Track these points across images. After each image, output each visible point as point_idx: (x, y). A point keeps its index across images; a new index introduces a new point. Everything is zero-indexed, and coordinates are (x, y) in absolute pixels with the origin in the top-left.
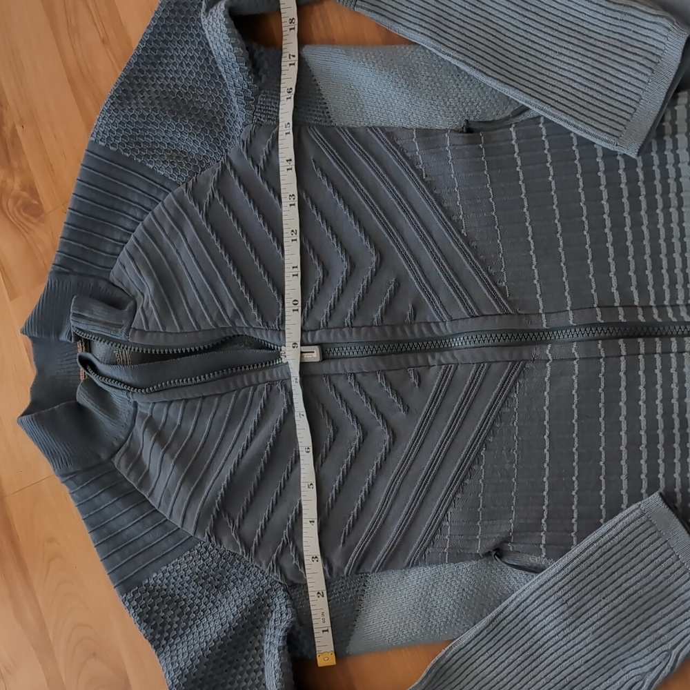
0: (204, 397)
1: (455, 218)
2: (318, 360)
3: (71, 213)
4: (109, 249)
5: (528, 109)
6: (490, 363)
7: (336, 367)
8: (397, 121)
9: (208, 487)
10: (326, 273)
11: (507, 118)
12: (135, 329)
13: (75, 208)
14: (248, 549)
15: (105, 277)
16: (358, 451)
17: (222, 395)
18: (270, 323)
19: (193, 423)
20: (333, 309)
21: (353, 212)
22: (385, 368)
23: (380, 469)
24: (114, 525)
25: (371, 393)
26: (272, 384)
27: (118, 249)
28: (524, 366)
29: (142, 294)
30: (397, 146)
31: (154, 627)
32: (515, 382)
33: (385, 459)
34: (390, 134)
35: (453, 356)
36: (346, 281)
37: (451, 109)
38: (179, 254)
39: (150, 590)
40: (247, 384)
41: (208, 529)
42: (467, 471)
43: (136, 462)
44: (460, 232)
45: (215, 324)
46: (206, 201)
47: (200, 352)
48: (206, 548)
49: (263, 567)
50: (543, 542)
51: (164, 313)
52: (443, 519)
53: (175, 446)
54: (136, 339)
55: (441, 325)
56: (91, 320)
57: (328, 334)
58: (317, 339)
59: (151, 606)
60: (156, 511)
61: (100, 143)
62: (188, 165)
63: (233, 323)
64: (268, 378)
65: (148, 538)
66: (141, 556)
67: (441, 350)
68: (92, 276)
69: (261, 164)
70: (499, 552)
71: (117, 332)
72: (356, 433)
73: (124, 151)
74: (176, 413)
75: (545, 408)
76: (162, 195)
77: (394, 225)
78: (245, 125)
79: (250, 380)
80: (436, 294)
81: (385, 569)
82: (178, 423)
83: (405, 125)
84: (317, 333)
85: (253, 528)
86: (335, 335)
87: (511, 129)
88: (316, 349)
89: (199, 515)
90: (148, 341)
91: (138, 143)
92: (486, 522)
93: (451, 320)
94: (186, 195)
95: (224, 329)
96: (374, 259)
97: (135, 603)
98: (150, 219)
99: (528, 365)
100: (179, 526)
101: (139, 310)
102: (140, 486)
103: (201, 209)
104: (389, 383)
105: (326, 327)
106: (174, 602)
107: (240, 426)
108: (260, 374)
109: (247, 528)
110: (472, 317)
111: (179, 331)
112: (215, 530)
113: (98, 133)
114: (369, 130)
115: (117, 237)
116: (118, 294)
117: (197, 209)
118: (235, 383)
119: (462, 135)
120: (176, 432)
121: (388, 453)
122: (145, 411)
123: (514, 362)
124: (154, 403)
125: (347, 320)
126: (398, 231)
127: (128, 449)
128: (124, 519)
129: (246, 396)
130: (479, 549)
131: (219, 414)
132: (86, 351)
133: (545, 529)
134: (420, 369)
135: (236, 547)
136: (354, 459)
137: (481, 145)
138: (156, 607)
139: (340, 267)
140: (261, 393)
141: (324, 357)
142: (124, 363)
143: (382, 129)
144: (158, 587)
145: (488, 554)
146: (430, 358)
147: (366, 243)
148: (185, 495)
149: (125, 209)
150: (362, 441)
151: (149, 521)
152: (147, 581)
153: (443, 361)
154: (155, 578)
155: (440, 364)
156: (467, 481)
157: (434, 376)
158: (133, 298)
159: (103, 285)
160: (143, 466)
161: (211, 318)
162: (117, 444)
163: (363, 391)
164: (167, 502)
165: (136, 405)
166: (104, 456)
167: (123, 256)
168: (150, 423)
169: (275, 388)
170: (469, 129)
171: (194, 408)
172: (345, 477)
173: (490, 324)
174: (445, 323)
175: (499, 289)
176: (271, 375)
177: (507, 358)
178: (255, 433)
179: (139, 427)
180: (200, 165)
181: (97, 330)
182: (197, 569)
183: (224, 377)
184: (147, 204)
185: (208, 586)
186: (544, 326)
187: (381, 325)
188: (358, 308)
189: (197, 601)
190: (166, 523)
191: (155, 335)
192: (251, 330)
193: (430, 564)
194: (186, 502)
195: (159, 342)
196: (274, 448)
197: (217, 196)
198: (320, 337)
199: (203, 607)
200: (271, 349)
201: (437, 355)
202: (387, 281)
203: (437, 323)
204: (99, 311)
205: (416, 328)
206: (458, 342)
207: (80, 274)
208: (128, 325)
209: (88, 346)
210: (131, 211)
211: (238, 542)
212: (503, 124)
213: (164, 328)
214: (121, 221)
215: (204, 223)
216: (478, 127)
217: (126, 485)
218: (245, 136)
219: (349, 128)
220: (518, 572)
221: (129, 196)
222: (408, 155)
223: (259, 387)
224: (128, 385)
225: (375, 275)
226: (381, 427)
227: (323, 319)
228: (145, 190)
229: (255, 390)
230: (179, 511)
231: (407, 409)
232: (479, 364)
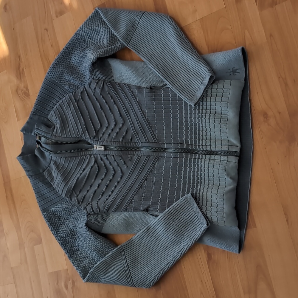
0: (71, 157)
1: (144, 113)
2: (103, 150)
3: (38, 97)
4: (48, 109)
5: (167, 85)
6: (150, 156)
7: (109, 153)
8: (131, 83)
9: (70, 184)
10: (109, 125)
11: (161, 87)
12: (53, 135)
13: (40, 95)
14: (79, 203)
15: (47, 117)
16: (113, 177)
17: (77, 157)
18: (91, 138)
19: (68, 164)
20: (109, 135)
21: (118, 108)
22: (122, 154)
23: (118, 183)
24: (42, 192)
25: (117, 161)
26: (91, 155)
27: (51, 109)
28: (159, 158)
29: (57, 124)
30: (131, 90)
31: (51, 224)
32: (156, 162)
33: (120, 181)
34: (129, 86)
35: (141, 153)
36: (114, 128)
37: (147, 81)
38: (68, 114)
39: (51, 213)
40: (84, 154)
41: (69, 196)
42: (141, 186)
43: (50, 174)
44: (145, 118)
45: (76, 136)
46: (78, 99)
47: (72, 143)
48: (68, 202)
49: (82, 208)
50: (158, 208)
51: (62, 131)
52: (132, 199)
53: (61, 170)
54: (53, 138)
55: (139, 143)
56: (41, 130)
57: (107, 143)
58: (104, 144)
59: (51, 217)
60: (55, 189)
61: (49, 77)
62: (73, 87)
63: (81, 136)
64: (90, 153)
65: (52, 197)
66: (49, 202)
67: (138, 151)
68: (43, 117)
69: (93, 91)
70: (147, 210)
71: (48, 135)
72: (113, 172)
73: (56, 80)
74: (63, 161)
75: (163, 170)
76: (66, 95)
77: (128, 113)
78: (89, 78)
79: (85, 153)
80: (138, 135)
81: (115, 212)
82: (63, 164)
83: (134, 85)
84: (104, 142)
85: (81, 196)
86: (109, 143)
87: (162, 90)
88: (103, 147)
89: (66, 191)
90: (57, 139)
91: (60, 78)
92: (144, 201)
93: (142, 142)
94: (72, 96)
95: (78, 138)
96: (122, 122)
97: (46, 216)
98: (61, 102)
99: (160, 158)
100: (61, 194)
101: (55, 129)
102: (51, 181)
103: (76, 101)
104: (123, 159)
105: (107, 141)
106: (57, 216)
107: (81, 166)
108: (88, 152)
109: (79, 197)
110: (147, 142)
111: (66, 137)
112: (71, 197)
113: (49, 74)
114: (124, 85)
115: (51, 105)
116: (50, 123)
117: (75, 101)
118: (80, 154)
119: (148, 89)
120: (62, 166)
121: (121, 178)
122: (54, 159)
123: (157, 156)
124: (57, 157)
125: (113, 139)
126: (129, 115)
127: (48, 170)
128: (45, 191)
129: (83, 158)
130: (141, 209)
131: (75, 163)
133: (159, 205)
134: (131, 156)
135: (76, 202)
136: (111, 180)
137: (153, 93)
138: (52, 218)
139: (113, 123)
140: (87, 158)
141: (106, 149)
142: (49, 144)
143: (127, 84)
144: (53, 212)
145: (144, 210)
146: (135, 152)
147: (121, 117)
148: (63, 185)
149: (54, 97)
150: (114, 175)
151: (52, 192)
152: (50, 210)
153: (138, 154)
154: (53, 209)
155: (137, 155)
156: (141, 189)
157: (135, 158)
158: (54, 125)
159: (46, 119)
160: (52, 175)
161: (75, 134)
162: (45, 168)
163: (115, 160)
164: (58, 187)
165: (52, 157)
166: (41, 171)
167: (52, 112)
168: (55, 163)
169: (91, 156)
170: (151, 88)
171: (68, 160)
172: (108, 184)
173: (151, 145)
174: (140, 143)
175: (154, 135)
176: (91, 153)
177: (155, 155)
178: (85, 169)
179: (52, 164)
180: (77, 87)
181: (43, 134)
182: (64, 208)
183: (77, 152)
184: (61, 97)
185: (67, 213)
186: (165, 147)
187: (122, 142)
188: (116, 136)
189: (64, 217)
190: (58, 193)
191: (59, 137)
192: (86, 139)
193: (128, 211)
194: (63, 188)
195: (60, 139)
196: (89, 174)
197: (81, 98)
198: (105, 143)
199: (66, 219)
200: (91, 145)
201: (137, 152)
202: (125, 129)
203: (138, 143)
204: (43, 128)
205: (132, 143)
206: (143, 149)
207: (39, 115)
208: (51, 133)
209: (40, 138)
210: (56, 99)
211: (76, 201)
212: (160, 88)
213: (62, 136)
214: (53, 101)
215: (76, 106)
216: (153, 88)
217: (47, 181)
218: (89, 81)
219: (118, 83)
220: (152, 216)
221: (56, 94)
222: (134, 93)
223: (87, 156)
224: (50, 151)
225: (122, 127)
226: (120, 172)
227: (106, 138)
228: (60, 92)
229: (86, 157)
230: (61, 190)
231: (127, 167)
232: (147, 156)
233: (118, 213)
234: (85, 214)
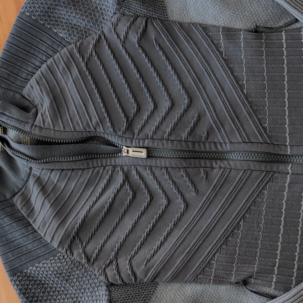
0: (73, 170)
1: (240, 82)
2: (145, 157)
3: (4, 53)
4: (24, 76)
5: (297, 21)
6: (252, 171)
7: (156, 162)
8: (209, 20)
9: (69, 222)
10: (156, 107)
11: (282, 27)
12: (36, 126)
14: (89, 260)
15: (20, 92)
16: (163, 212)
17: (84, 169)
18: (117, 132)
19: (65, 183)
20: (158, 128)
21: (176, 72)
22: (185, 166)
23: (175, 225)
24: (10, 236)
25: (175, 180)
26: (115, 167)
27: (30, 76)
28: (273, 175)
29: (42, 105)
30: (209, 36)
31: (27, 298)
32: (267, 184)
33: (179, 219)
34: (205, 28)
35: (229, 164)
36: (167, 114)
37: (245, 17)
38: (67, 84)
39: (28, 277)
40: (100, 165)
41: (66, 246)
42: (231, 233)
43: (27, 202)
44: (242, 91)
45: (85, 129)
46: (87, 56)
47: (74, 143)
48: (63, 257)
49: (96, 272)
50: (274, 280)
51: (54, 118)
52: (211, 259)
53: (52, 195)
54: (37, 132)
55: (223, 144)
56: (9, 117)
57: (153, 143)
58: (146, 144)
59: (28, 285)
60: (36, 231)
61: (27, 13)
62: (78, 33)
63: (96, 129)
64: (113, 163)
65: (30, 246)
66: (24, 256)
67: (221, 159)
68: (12, 91)
69: (122, 38)
70: (245, 283)
71: (25, 126)
72: (164, 202)
73: (41, 20)
74: (55, 177)
75: (284, 202)
76: (60, 48)
77: (201, 83)
78: (115, 14)
79: (102, 163)
80: (223, 127)
81: (171, 282)
82: (55, 182)
83: (214, 24)
84: (146, 141)
85: (93, 248)
86: (158, 143)
87: (283, 33)
88: (144, 151)
89: (63, 237)
90: (44, 133)
91: (49, 17)
92: (239, 265)
93: (231, 143)
94: (75, 51)
95: (89, 132)
96: (187, 101)
97: (18, 283)
98: (52, 62)
99: (275, 175)
100: (49, 242)
101: (39, 115)
102: (28, 216)
103: (83, 60)
104: (188, 175)
105: (152, 138)
106: (41, 284)
107: (92, 188)
108: (108, 160)
109: (89, 248)
110: (244, 142)
111: (62, 129)
112: (70, 247)
113: (26, 8)
114: (191, 25)
115: (30, 69)
116: (27, 103)
117: (81, 60)
118: (93, 164)
119: (251, 33)
120: (54, 187)
121: (182, 215)
122: (36, 173)
123: (267, 172)
124: (43, 169)
125: (166, 136)
126: (203, 87)
127: (23, 193)
128: (17, 234)
129: (98, 172)
130: (233, 279)
131: (81, 180)
132: (4, 134)
133: (276, 273)
134: (207, 169)
135: (81, 258)
136: (160, 217)
137: (263, 41)
138: (30, 287)
139: (165, 104)
140: (108, 171)
141: (149, 156)
142: (25, 143)
143: (200, 25)
144: (32, 275)
145: (237, 283)
146: (214, 163)
147: (183, 92)
148: (55, 224)
149: (36, 53)
150: (166, 207)
151: (31, 237)
152: (26, 271)
153: (222, 166)
154: (31, 270)
155: (220, 168)
156: (230, 239)
157: (216, 174)
158: (36, 107)
159: (18, 96)
160: (31, 205)
161: (83, 125)
162: (16, 190)
163: (171, 178)
164: (44, 227)
165: (31, 169)
166: (8, 196)
167: (33, 81)
168: (38, 180)
169: (116, 170)
170: (257, 31)
171: (66, 175)
172: (154, 226)
173: (254, 148)
174: (226, 144)
175: (263, 128)
176: (115, 162)
177: (263, 169)
178: (101, 194)
179: (31, 182)
180: (84, 33)
181: (13, 123)
182: (56, 268)
183: (86, 159)
184: (50, 53)
185: (61, 278)
186: (289, 153)
187: (186, 141)
188: (173, 129)
189: (55, 285)
190: (41, 239)
191: (48, 130)
192: (106, 135)
193: (201, 283)
194: (55, 229)
195: (51, 135)
196: (111, 205)
197: (94, 53)
198: (148, 144)
199: (58, 289)
200: (116, 146)
201: (219, 162)
202: (193, 114)
203: (221, 144)
204: (15, 112)
205: (207, 145)
206: (233, 156)
207: (5, 88)
208: (32, 122)
209: (5, 131)
210: (40, 56)
211: (83, 256)
212: (278, 30)
213: (54, 127)
214: (33, 61)
215: (85, 69)
216: (261, 29)
217: (19, 214)
218: (114, 20)
219: (178, 23)
220: (255, 295)
221: (40, 47)
222: (215, 42)
223: (107, 168)
224: (28, 157)
225: (186, 111)
226: (180, 200)
227: (150, 134)
228: (50, 44)
229: (104, 169)
230: (50, 234)
231: (197, 191)
232: (245, 170)
233: (176, 286)
234: (102, 283)
